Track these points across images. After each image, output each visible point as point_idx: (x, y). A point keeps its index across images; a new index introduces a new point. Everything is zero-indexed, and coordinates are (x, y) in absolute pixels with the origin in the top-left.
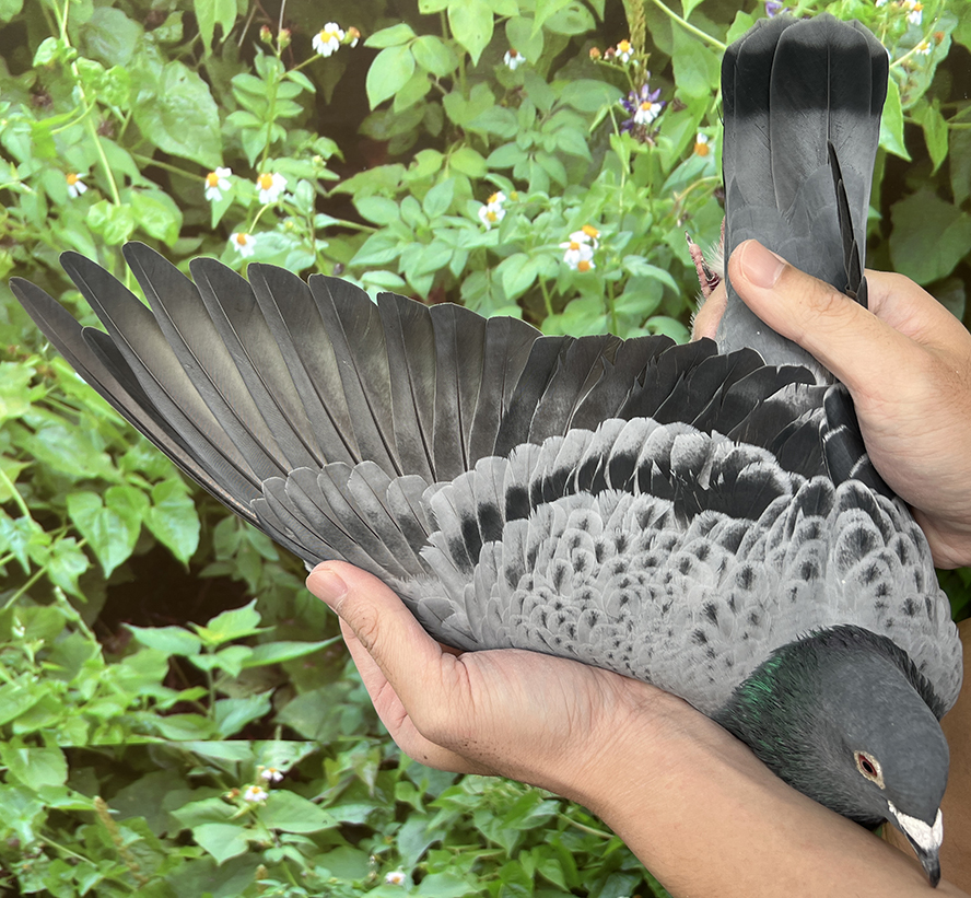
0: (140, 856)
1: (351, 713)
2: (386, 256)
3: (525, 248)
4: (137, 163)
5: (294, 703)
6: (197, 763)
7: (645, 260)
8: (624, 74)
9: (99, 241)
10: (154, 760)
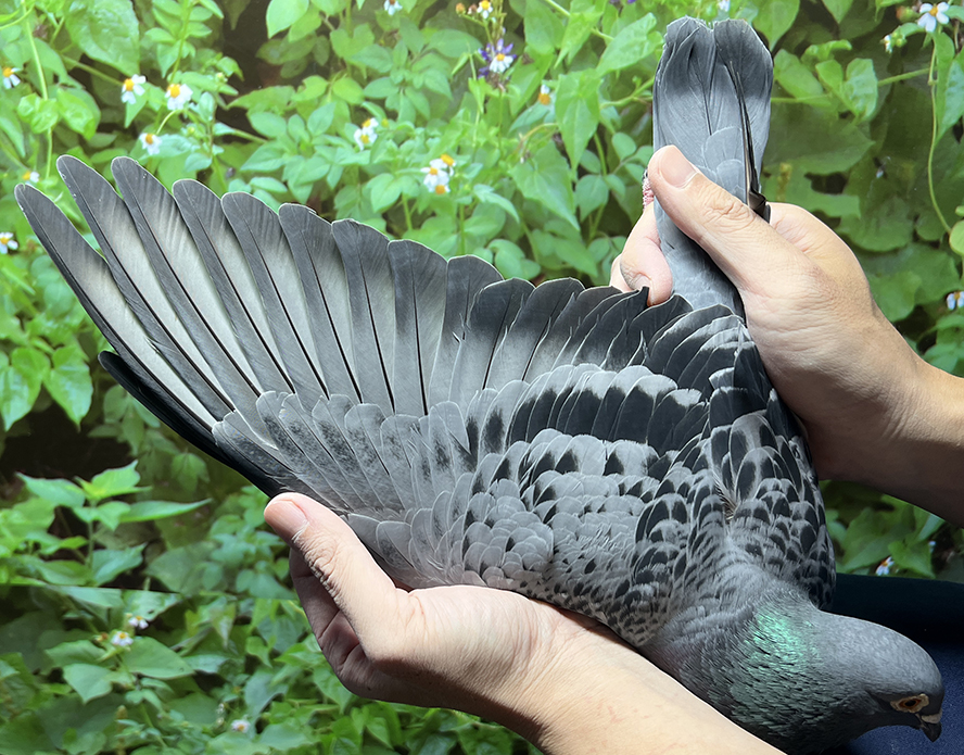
0: (14, 689)
1: (213, 572)
2: (272, 165)
3: (391, 169)
4: (66, 64)
5: (163, 558)
6: (72, 606)
7: (492, 189)
8: (484, 28)
9: (26, 129)
10: (34, 601)
